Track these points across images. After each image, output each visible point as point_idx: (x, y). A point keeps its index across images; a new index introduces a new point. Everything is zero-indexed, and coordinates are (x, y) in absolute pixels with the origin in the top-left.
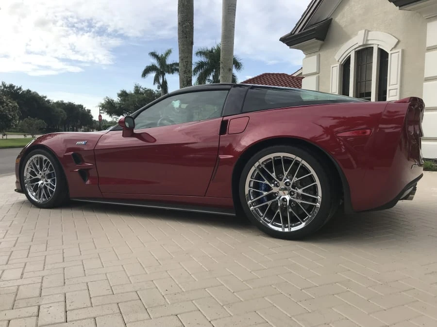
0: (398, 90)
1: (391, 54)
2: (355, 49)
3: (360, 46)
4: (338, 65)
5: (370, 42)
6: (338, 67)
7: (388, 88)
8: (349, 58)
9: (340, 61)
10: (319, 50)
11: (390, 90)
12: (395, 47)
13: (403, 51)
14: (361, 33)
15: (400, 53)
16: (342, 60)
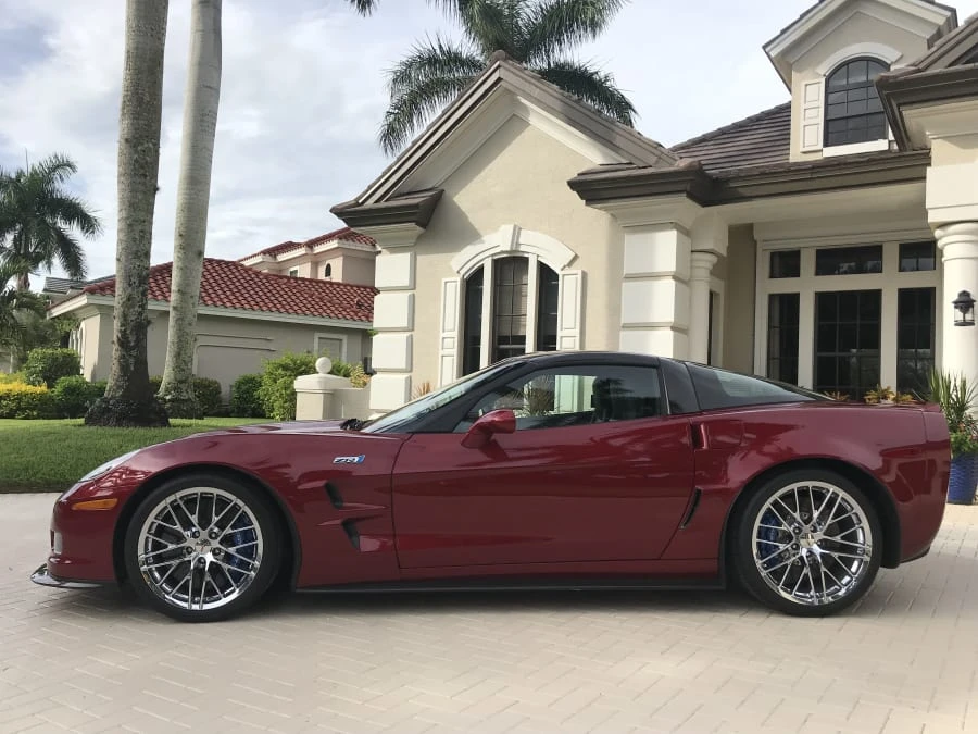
0: (578, 339)
1: (564, 275)
2: (492, 255)
3: (502, 252)
4: (458, 279)
5: (522, 248)
6: (459, 283)
7: (559, 334)
8: (480, 270)
9: (462, 272)
10: (415, 244)
11: (562, 337)
12: (570, 264)
13: (584, 275)
14: (508, 230)
15: (580, 277)
16: (467, 270)
